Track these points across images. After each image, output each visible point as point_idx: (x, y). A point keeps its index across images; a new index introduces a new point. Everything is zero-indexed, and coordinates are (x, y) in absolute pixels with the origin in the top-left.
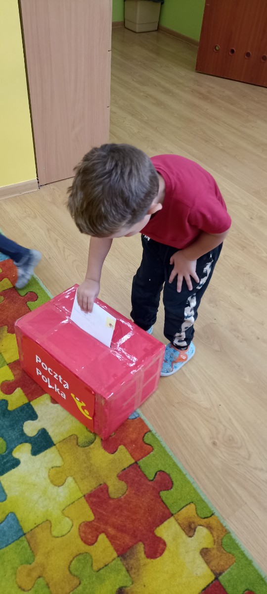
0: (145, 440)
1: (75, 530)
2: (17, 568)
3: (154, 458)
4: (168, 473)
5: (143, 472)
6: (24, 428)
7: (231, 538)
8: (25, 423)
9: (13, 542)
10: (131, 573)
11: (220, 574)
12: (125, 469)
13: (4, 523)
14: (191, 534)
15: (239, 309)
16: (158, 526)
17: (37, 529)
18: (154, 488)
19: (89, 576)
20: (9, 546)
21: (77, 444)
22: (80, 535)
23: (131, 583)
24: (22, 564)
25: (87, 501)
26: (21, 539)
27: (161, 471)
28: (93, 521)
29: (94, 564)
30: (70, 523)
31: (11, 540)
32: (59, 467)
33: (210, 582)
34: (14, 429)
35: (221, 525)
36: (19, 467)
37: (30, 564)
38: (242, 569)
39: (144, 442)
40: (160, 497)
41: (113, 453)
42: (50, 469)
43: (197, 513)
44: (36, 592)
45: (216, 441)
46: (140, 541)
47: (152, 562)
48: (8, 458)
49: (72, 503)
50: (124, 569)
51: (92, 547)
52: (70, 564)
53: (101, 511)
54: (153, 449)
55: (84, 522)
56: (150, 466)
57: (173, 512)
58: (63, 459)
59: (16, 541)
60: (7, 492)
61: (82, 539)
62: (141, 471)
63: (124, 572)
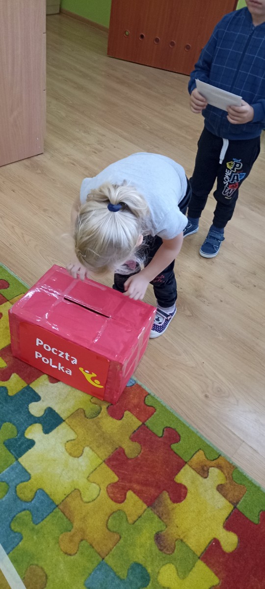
0: (146, 403)
1: (104, 492)
2: (58, 537)
3: (158, 417)
4: (173, 428)
5: (152, 431)
6: (30, 410)
7: (239, 472)
8: (29, 406)
9: (48, 515)
10: (162, 519)
11: (237, 503)
12: (135, 431)
13: (35, 499)
14: (206, 475)
15: (200, 277)
16: (177, 474)
17: (68, 499)
18: (165, 443)
19: (127, 529)
20: (45, 519)
21: (85, 416)
22: (109, 496)
23: (165, 527)
24: (62, 533)
25: (108, 465)
26: (54, 511)
27: (167, 427)
28: (118, 481)
29: (129, 518)
30: (98, 487)
31: (45, 514)
32: (74, 440)
33: (230, 511)
34: (21, 412)
35: (229, 462)
36: (35, 447)
37: (70, 531)
38: (254, 495)
39: (146, 405)
40: (172, 450)
41: (120, 419)
42: (66, 444)
43: (206, 457)
44: (82, 553)
45: (208, 394)
46: (164, 490)
47: (179, 505)
48: (21, 441)
49: (95, 470)
50: (156, 516)
51: (123, 504)
52: (107, 523)
53: (124, 472)
54: (155, 410)
55: (110, 484)
56: (156, 425)
57: (186, 460)
58: (75, 432)
59: (51, 514)
60: (29, 471)
61: (112, 499)
62: (150, 430)
63: (157, 519)
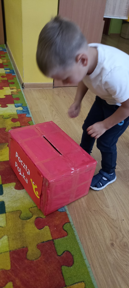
0: (64, 227)
3: (66, 241)
4: (72, 254)
12: (44, 242)
18: (59, 262)
21: (20, 216)
25: (10, 255)
27: (68, 251)
28: (9, 270)
32: (2, 227)
40: (61, 270)
41: (39, 229)
53: (17, 265)
54: (67, 235)
55: (2, 269)
56: (62, 245)
57: (67, 284)
58: (7, 223)
62: (54, 247)
